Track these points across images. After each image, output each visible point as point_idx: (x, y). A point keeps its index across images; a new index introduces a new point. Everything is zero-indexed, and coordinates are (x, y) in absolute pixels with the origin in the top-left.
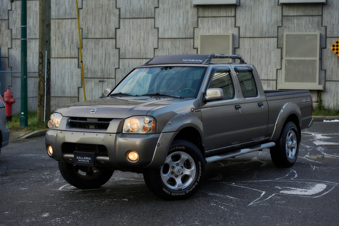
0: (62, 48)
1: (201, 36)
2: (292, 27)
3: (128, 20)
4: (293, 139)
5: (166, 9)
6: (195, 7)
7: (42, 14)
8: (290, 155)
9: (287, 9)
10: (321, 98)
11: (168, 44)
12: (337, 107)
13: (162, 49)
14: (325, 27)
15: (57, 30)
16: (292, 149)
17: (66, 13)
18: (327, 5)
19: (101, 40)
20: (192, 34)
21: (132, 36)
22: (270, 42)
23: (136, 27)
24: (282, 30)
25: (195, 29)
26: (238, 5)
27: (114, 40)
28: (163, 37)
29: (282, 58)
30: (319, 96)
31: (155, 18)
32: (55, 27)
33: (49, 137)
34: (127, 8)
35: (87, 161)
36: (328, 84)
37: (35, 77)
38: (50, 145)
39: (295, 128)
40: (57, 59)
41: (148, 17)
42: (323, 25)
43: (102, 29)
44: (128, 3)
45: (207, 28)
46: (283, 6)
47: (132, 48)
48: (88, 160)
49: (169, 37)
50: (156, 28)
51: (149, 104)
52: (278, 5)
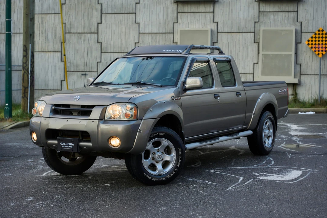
0: (45, 42)
1: (180, 31)
2: (268, 23)
3: (110, 15)
4: (270, 128)
5: (146, 5)
6: (175, 3)
7: (27, 8)
8: (267, 144)
9: (264, 5)
10: (296, 92)
11: (149, 39)
12: (311, 100)
13: (143, 43)
14: (300, 23)
15: (41, 24)
16: (268, 137)
17: (49, 8)
18: (302, 1)
19: (84, 34)
20: (172, 29)
21: (114, 31)
22: (247, 37)
23: (117, 22)
24: (259, 25)
25: (175, 24)
26: (217, 1)
27: (96, 35)
28: (144, 32)
29: (258, 53)
30: (295, 89)
31: (135, 13)
32: (39, 22)
33: (34, 125)
34: (109, 4)
36: (303, 77)
37: (19, 71)
38: (34, 132)
39: (271, 117)
40: (40, 53)
41: (129, 12)
42: (299, 21)
43: (85, 24)
45: (186, 23)
46: (260, 2)
47: (114, 42)
48: (71, 146)
49: (149, 32)
50: (137, 23)
51: (129, 92)
52: (255, 1)
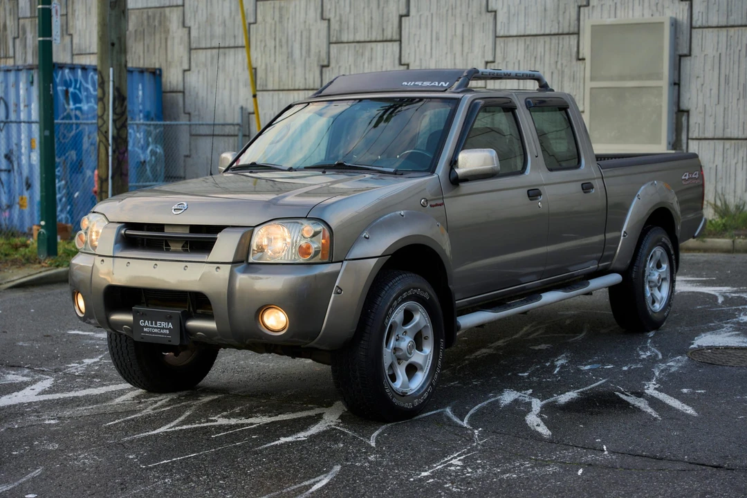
1: (592, 26)
11: (517, 50)
13: (505, 63)
19: (369, 44)
20: (574, 22)
21: (437, 33)
25: (582, 9)
27: (396, 45)
28: (506, 34)
35: (165, 331)
43: (371, 18)
45: (610, 6)
47: (436, 61)
48: (166, 329)
49: (519, 34)
50: (491, 12)
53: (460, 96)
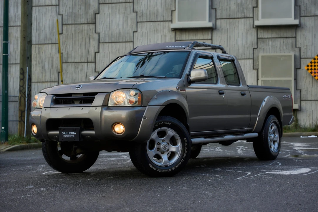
0: (42, 73)
2: (267, 49)
3: (108, 44)
4: (275, 132)
5: (144, 33)
6: (173, 31)
7: (24, 31)
8: (272, 148)
9: (262, 31)
10: (297, 118)
12: (313, 125)
14: (299, 49)
15: (37, 55)
16: (274, 142)
17: (46, 38)
18: (300, 27)
19: (81, 64)
22: (246, 64)
23: (115, 51)
24: (258, 52)
26: (215, 28)
27: (93, 65)
29: (258, 79)
30: (295, 115)
31: (133, 42)
32: (35, 52)
33: (33, 119)
34: (106, 33)
36: (303, 103)
37: (15, 102)
38: (35, 124)
39: (276, 122)
40: (37, 83)
41: (126, 41)
42: (297, 47)
43: (82, 53)
44: (107, 28)
46: (258, 28)
48: (73, 135)
52: (253, 28)
53: (191, 50)
